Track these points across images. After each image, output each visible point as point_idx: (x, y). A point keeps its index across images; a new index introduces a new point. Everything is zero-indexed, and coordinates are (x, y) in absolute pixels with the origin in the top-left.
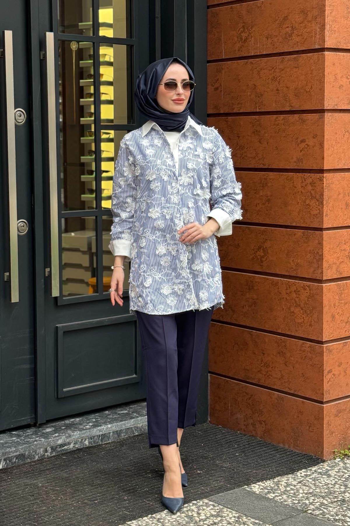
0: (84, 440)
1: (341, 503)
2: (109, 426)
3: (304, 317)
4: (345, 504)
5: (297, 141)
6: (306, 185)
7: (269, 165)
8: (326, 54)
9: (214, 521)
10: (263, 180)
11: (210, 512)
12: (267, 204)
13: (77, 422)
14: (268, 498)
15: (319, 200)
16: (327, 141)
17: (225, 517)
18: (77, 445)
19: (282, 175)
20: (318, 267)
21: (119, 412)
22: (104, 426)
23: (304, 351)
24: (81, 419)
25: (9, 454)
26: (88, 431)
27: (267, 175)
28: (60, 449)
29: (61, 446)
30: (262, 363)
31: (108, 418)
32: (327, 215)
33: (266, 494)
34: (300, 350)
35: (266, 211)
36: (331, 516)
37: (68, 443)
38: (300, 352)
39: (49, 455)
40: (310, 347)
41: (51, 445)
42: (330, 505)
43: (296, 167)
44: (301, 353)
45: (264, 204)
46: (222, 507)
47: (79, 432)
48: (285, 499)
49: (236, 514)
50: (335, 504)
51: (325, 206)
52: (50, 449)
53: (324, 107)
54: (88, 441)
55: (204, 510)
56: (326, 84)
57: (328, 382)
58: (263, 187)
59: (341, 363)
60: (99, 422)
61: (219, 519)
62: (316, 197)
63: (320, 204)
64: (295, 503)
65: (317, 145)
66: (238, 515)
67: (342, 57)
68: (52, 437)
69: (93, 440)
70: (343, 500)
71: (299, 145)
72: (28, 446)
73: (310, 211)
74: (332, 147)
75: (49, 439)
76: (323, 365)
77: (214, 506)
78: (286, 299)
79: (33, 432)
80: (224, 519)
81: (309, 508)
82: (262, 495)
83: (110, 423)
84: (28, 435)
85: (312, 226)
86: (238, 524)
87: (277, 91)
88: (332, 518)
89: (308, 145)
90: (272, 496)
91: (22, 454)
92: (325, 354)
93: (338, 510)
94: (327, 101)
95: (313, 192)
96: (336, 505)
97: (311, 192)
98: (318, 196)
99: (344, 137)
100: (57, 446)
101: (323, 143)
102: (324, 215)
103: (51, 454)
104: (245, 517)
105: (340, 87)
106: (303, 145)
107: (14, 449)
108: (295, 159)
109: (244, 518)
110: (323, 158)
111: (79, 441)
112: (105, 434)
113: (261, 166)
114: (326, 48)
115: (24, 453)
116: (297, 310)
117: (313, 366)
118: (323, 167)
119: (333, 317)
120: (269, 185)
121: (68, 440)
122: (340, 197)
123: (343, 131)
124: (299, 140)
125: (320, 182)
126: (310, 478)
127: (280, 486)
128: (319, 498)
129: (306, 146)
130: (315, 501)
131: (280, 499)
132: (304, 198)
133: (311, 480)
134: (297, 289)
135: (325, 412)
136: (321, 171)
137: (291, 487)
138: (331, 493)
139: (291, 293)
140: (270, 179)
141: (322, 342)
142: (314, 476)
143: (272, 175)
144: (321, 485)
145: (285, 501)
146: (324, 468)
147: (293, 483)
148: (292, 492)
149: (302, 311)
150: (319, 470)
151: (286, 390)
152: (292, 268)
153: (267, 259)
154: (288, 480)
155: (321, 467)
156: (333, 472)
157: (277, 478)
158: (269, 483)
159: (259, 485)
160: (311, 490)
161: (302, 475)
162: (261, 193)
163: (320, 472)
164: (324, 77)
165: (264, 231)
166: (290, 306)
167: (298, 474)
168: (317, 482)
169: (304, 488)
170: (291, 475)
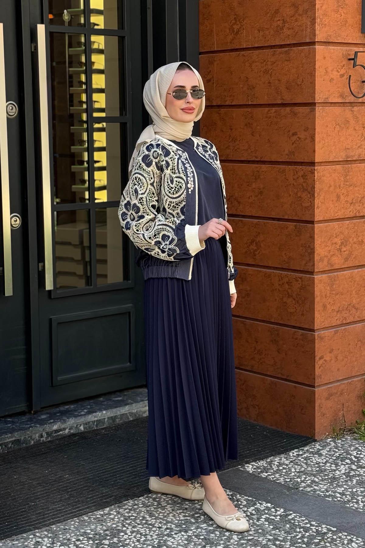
0: (79, 425)
1: (331, 480)
2: (104, 412)
3: (296, 306)
4: (335, 481)
5: (289, 134)
6: (297, 178)
7: (262, 158)
8: (316, 48)
10: (256, 172)
12: (259, 196)
13: (72, 409)
14: (261, 477)
15: (311, 192)
16: (318, 134)
18: (72, 430)
19: (274, 168)
20: (310, 260)
21: (114, 399)
22: (99, 412)
23: (296, 339)
24: (75, 406)
25: (5, 440)
26: (83, 417)
27: (259, 168)
28: (55, 434)
29: (57, 431)
30: (255, 351)
31: (103, 405)
32: (318, 207)
33: (259, 473)
34: (293, 338)
35: (259, 204)
36: (322, 492)
37: (64, 428)
38: (292, 340)
39: (45, 440)
40: (302, 335)
41: (46, 430)
42: (320, 482)
43: (288, 160)
45: (257, 196)
47: (74, 418)
48: (277, 478)
49: (230, 492)
51: (316, 199)
52: (45, 434)
53: (315, 101)
54: (83, 426)
56: (317, 77)
57: (320, 368)
58: (256, 179)
59: (332, 350)
60: (94, 408)
62: (307, 189)
63: (311, 196)
64: (287, 481)
65: (308, 138)
66: (232, 493)
67: (332, 51)
68: (48, 423)
69: (88, 425)
70: (334, 477)
71: (291, 138)
72: (23, 432)
73: (301, 204)
74: (323, 140)
75: (44, 425)
76: (315, 351)
78: (279, 290)
79: (28, 419)
81: (300, 486)
82: (255, 474)
83: (105, 409)
84: (23, 422)
85: (304, 219)
87: (269, 84)
88: (322, 494)
89: (300, 138)
90: (264, 475)
91: (18, 439)
92: (316, 341)
93: (328, 487)
94: (318, 95)
95: (304, 185)
96: (327, 482)
97: (302, 184)
98: (309, 189)
99: (335, 129)
100: (52, 431)
101: (314, 136)
102: (316, 207)
103: (46, 439)
104: (238, 495)
106: (294, 138)
107: (10, 435)
108: (287, 152)
109: (238, 497)
110: (314, 151)
111: (74, 426)
112: (100, 420)
113: (254, 159)
114: (317, 42)
115: (19, 438)
116: (289, 301)
117: (305, 353)
118: (314, 160)
119: (325, 306)
120: (262, 177)
121: (63, 426)
122: (330, 189)
123: (334, 124)
124: (291, 133)
125: (311, 175)
126: (302, 457)
127: (273, 465)
128: (311, 476)
129: (298, 139)
130: (307, 479)
131: (273, 478)
132: (296, 191)
133: (302, 460)
134: (289, 281)
135: (316, 396)
136: (313, 164)
137: (283, 466)
138: (322, 472)
139: (283, 284)
140: (263, 172)
141: (313, 331)
142: (305, 456)
143: (264, 167)
144: (313, 464)
145: (278, 480)
146: (316, 448)
147: (285, 462)
148: (284, 471)
149: (294, 302)
150: (311, 450)
151: (280, 376)
152: (285, 261)
153: (259, 252)
154: (281, 460)
155: (313, 446)
156: (324, 452)
157: (269, 458)
158: (262, 463)
159: (252, 465)
160: (303, 469)
161: (294, 455)
162: (254, 186)
163: (312, 452)
164: (315, 71)
165: (257, 224)
166: (283, 297)
167: (290, 454)
168: (309, 461)
169: (296, 467)
170: (283, 455)
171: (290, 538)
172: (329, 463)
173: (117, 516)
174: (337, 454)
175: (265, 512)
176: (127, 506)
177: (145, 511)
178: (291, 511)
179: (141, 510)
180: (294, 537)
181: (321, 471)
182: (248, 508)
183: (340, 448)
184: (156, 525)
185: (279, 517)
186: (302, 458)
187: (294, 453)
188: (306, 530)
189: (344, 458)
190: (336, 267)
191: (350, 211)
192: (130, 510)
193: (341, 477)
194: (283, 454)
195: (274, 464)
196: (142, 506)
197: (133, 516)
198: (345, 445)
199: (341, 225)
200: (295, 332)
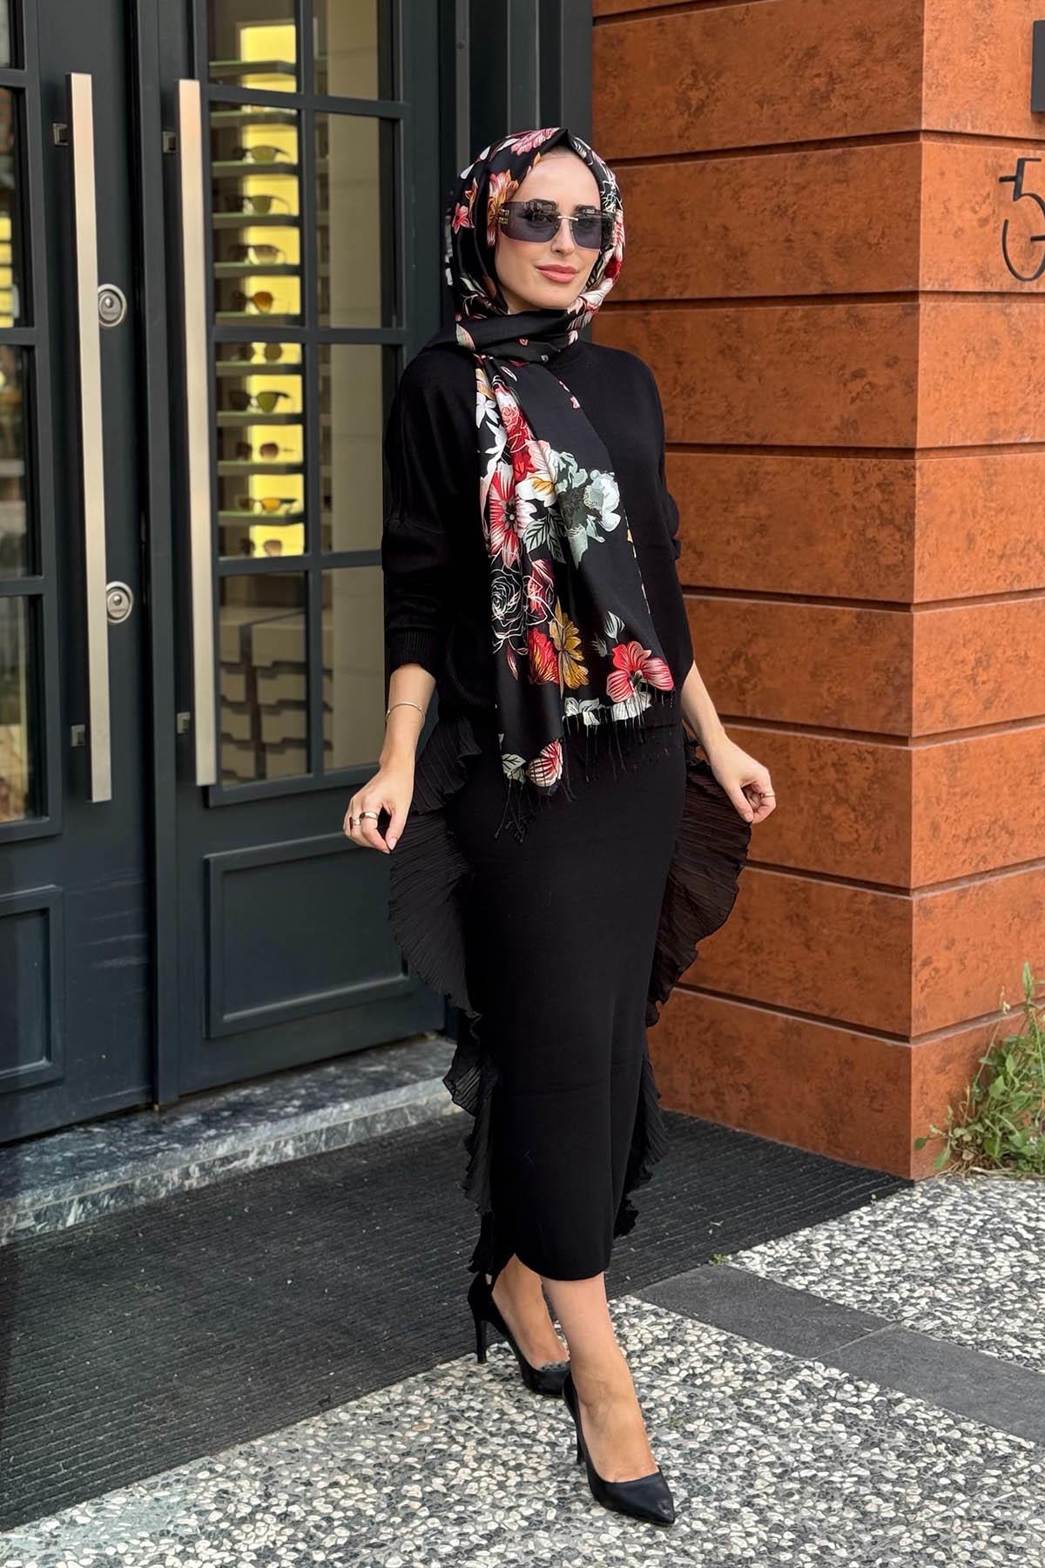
0: (282, 1143)
1: (981, 1298)
2: (345, 1106)
3: (859, 828)
4: (994, 1300)
5: (843, 375)
6: (866, 490)
7: (765, 438)
8: (923, 147)
9: (665, 1356)
10: (749, 476)
11: (651, 1332)
12: (757, 537)
13: (258, 1098)
14: (793, 1288)
15: (903, 528)
16: (924, 374)
17: (692, 1344)
18: (264, 1158)
19: (800, 463)
20: (899, 705)
21: (364, 1069)
22: (333, 1107)
23: (858, 913)
24: (267, 1089)
26: (291, 1120)
27: (757, 464)
28: (222, 1169)
29: (226, 1160)
30: (741, 943)
31: (338, 1086)
32: (922, 567)
33: (784, 1278)
34: (848, 910)
35: (756, 558)
36: (965, 1333)
37: (244, 1152)
38: (847, 916)
39: (195, 1183)
40: (875, 901)
41: (199, 1159)
42: (954, 1304)
43: (839, 443)
44: (849, 919)
45: (749, 538)
46: (679, 1317)
47: (268, 1123)
48: (836, 1291)
49: (721, 1334)
50: (968, 1301)
51: (917, 544)
52: (197, 1169)
53: (917, 286)
55: (632, 1326)
56: (924, 224)
57: (922, 989)
58: (747, 493)
59: (953, 942)
60: (318, 1096)
61: (680, 1348)
62: (893, 520)
63: (905, 538)
64: (864, 1302)
65: (897, 384)
66: (724, 1338)
67: (961, 155)
68: (202, 1137)
69: (304, 1143)
70: (986, 1288)
71: (848, 384)
73: (876, 558)
74: (936, 389)
75: (194, 1143)
76: (911, 946)
77: (656, 1314)
78: (810, 783)
79: (148, 1126)
80: (692, 1349)
81: (904, 1314)
82: (775, 1280)
83: (347, 1097)
84: (136, 1135)
85: (883, 596)
86: (730, 1360)
87: (787, 244)
89: (872, 386)
90: (800, 1284)
91: (127, 1185)
92: (915, 920)
94: (925, 269)
95: (885, 507)
97: (879, 507)
98: (899, 519)
99: (964, 362)
100: (215, 1159)
101: (915, 380)
102: (917, 566)
103: (198, 1183)
104: (745, 1344)
105: (956, 235)
106: (856, 386)
107: (106, 1173)
108: (836, 421)
109: (744, 1347)
110: (915, 419)
111: (270, 1146)
112: (335, 1128)
113: (742, 440)
114: (925, 131)
116: (839, 813)
117: (883, 950)
118: (915, 442)
119: (935, 827)
120: (765, 488)
121: (241, 1147)
122: (952, 520)
123: (963, 348)
124: (848, 373)
125: (905, 482)
126: (885, 1229)
127: (814, 1253)
128: (923, 1285)
129: (867, 387)
130: (915, 1295)
131: (825, 1292)
132: (860, 523)
133: (890, 1237)
134: (839, 759)
135: (914, 1063)
136: (908, 452)
137: (845, 1256)
138: (949, 1271)
139: (822, 768)
140: (767, 473)
141: (906, 891)
142: (894, 1225)
143: (770, 462)
144: (920, 1248)
145: (839, 1297)
146: (915, 1201)
147: (846, 1244)
148: (850, 1269)
149: (852, 816)
150: (905, 1209)
151: (809, 1008)
152: (827, 708)
153: (755, 686)
154: (831, 1237)
155: (907, 1198)
156: (941, 1214)
157: (801, 1233)
158: (784, 1248)
159: (761, 1254)
160: (897, 1265)
161: (863, 1223)
162: (742, 510)
163: (909, 1213)
164: (919, 208)
165: (749, 611)
166: (821, 802)
167: (852, 1220)
168: (907, 1241)
169: (879, 1257)
170: (835, 1223)
171: (916, 1473)
172: (964, 1245)
173: (429, 1409)
174: (976, 1221)
175: (828, 1394)
176: (452, 1379)
177: (503, 1394)
178: (898, 1390)
179: (491, 1391)
180: (926, 1470)
181: (947, 1270)
182: (779, 1383)
183: (980, 1204)
184: (541, 1435)
185: (869, 1409)
186: (887, 1232)
187: (861, 1217)
188: (956, 1448)
189: (999, 1233)
190: (964, 723)
191: (999, 578)
192: (461, 1390)
193: (1004, 1286)
194: (835, 1219)
195: (818, 1251)
196: (490, 1377)
197: (472, 1409)
198: (991, 1194)
199: (976, 614)
200: (856, 894)
